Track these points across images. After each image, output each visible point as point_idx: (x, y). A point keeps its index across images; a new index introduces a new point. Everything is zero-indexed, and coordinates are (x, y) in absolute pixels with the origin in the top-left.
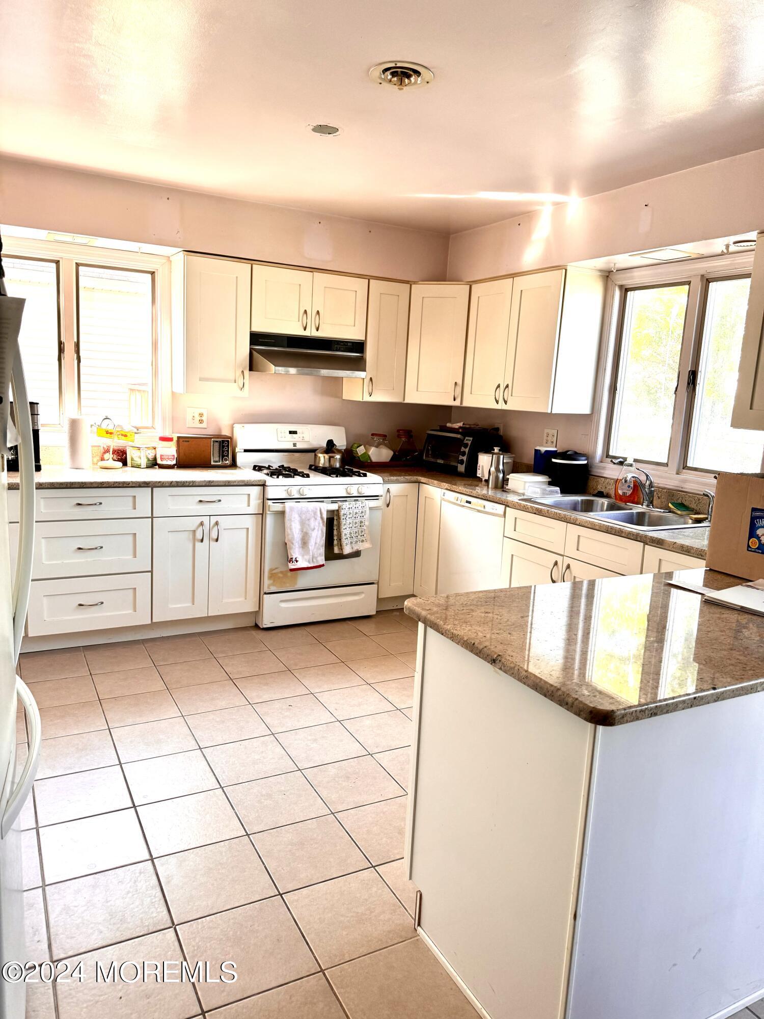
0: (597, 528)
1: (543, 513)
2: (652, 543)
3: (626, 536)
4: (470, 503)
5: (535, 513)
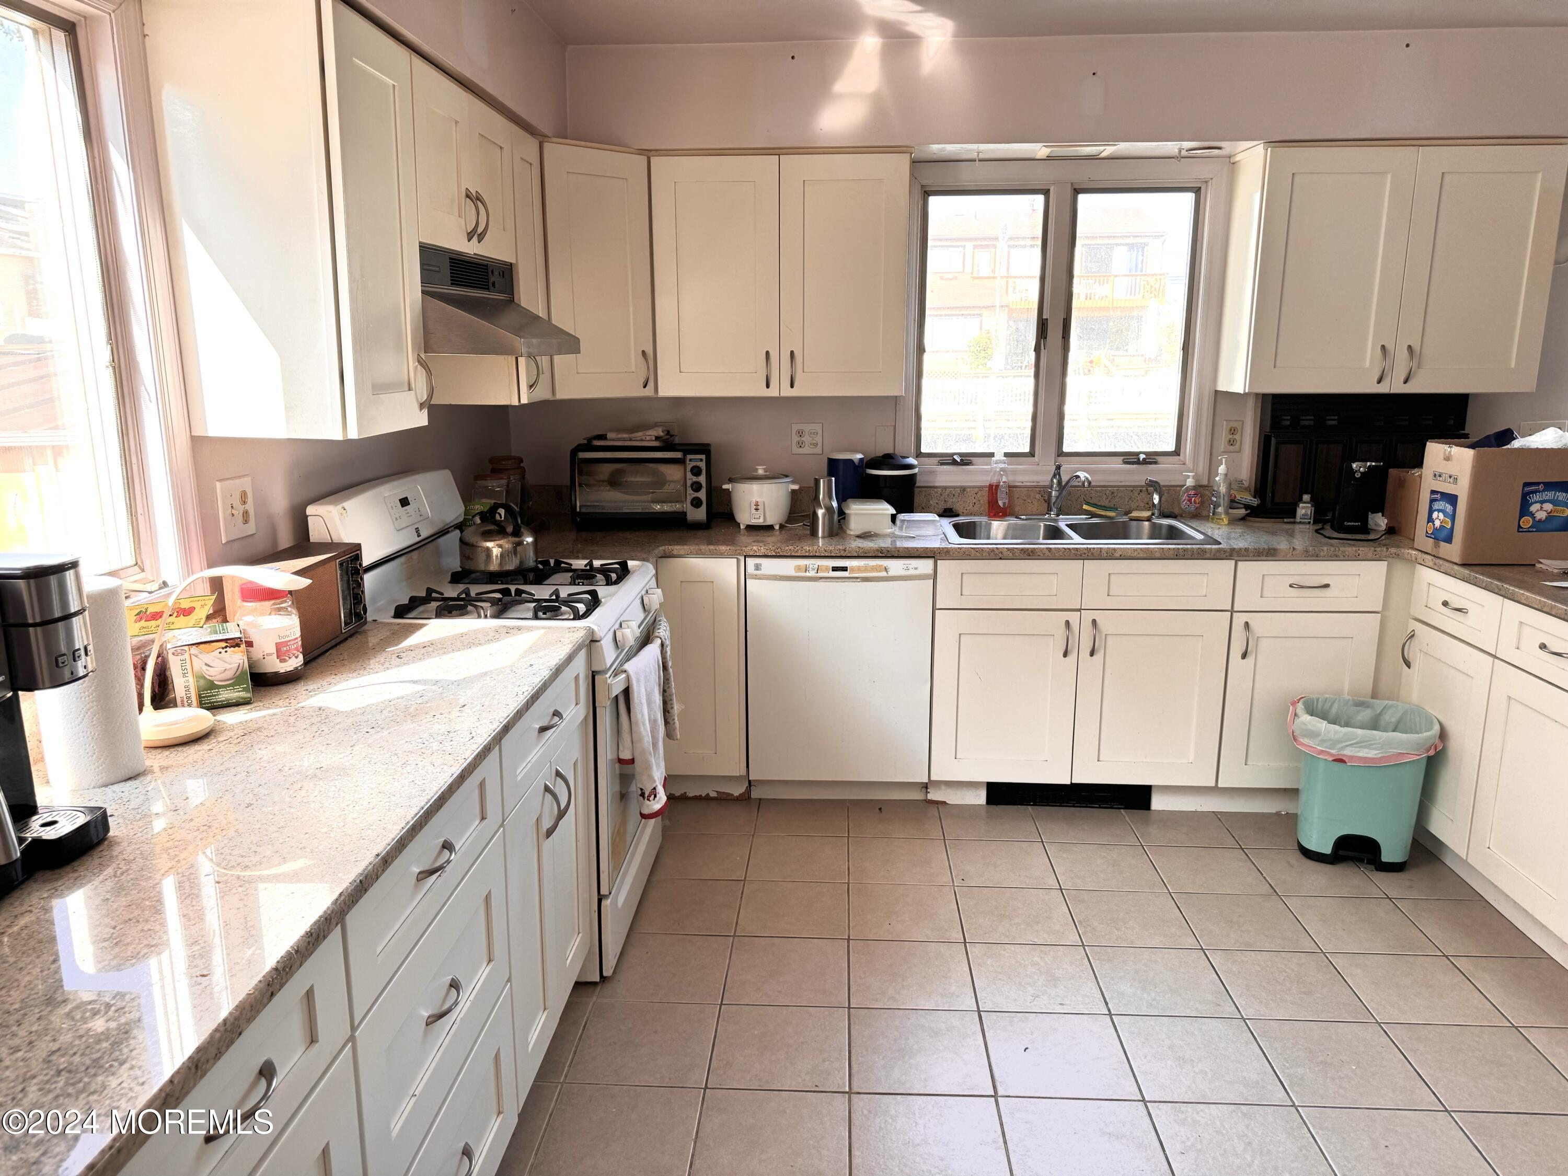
0: (1157, 555)
1: (1039, 553)
2: (1259, 556)
3: (1212, 557)
4: (844, 569)
5: (1001, 559)
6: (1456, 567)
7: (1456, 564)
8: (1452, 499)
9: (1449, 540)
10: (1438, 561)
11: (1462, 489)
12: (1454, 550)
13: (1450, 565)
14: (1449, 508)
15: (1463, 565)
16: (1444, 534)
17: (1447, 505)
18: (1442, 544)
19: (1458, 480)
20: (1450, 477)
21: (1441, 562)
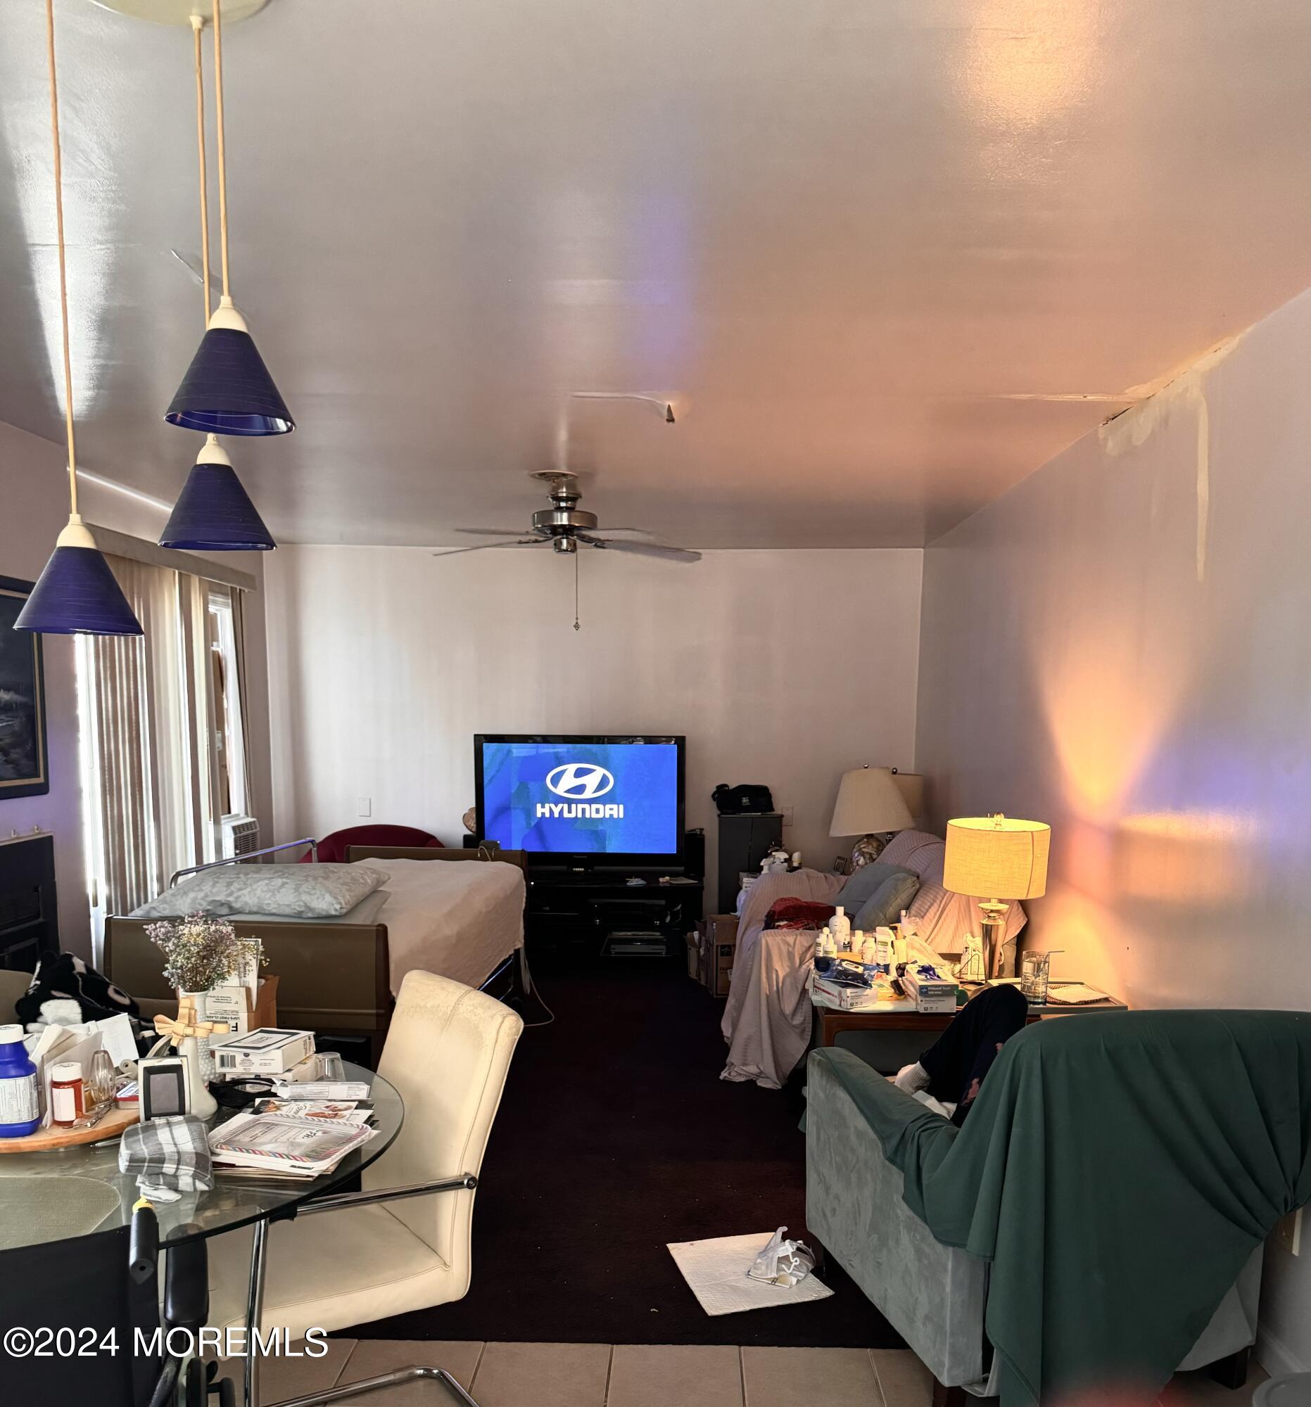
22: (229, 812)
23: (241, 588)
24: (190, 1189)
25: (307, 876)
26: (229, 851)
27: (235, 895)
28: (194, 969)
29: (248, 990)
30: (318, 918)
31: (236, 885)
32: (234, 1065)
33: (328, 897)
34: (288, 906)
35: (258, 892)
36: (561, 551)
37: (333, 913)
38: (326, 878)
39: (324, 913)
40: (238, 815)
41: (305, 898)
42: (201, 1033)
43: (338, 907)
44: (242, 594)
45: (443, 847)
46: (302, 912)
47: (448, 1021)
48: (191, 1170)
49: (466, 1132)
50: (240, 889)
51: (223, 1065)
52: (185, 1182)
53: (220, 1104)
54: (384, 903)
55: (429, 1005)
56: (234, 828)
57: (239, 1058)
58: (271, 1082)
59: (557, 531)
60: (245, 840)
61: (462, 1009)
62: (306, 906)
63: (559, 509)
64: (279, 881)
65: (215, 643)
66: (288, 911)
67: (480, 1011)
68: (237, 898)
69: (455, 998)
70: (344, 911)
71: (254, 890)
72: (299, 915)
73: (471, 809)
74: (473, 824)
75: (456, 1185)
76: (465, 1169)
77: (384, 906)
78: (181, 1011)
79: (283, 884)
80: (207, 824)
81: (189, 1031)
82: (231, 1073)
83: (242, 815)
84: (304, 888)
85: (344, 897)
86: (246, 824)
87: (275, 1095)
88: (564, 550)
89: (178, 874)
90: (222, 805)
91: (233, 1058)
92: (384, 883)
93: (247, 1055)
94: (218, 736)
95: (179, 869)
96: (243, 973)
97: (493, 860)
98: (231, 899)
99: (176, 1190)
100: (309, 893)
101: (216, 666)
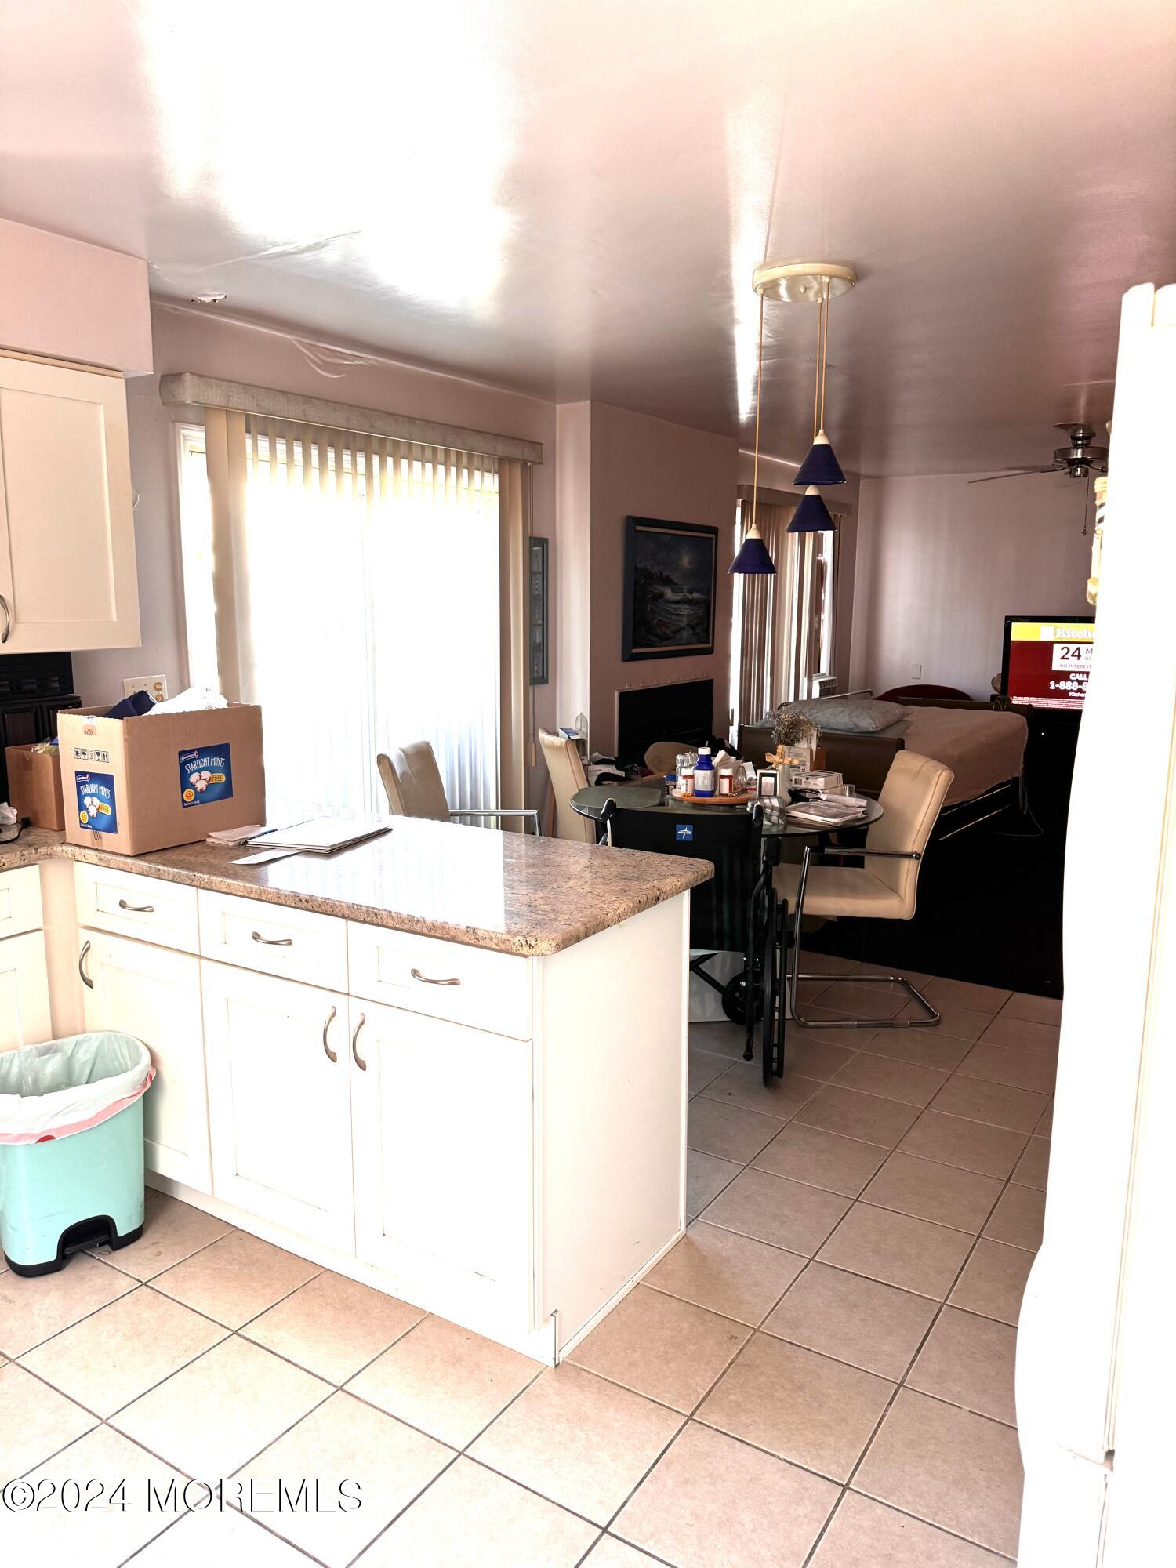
6: (129, 860)
7: (128, 856)
8: (107, 780)
9: (112, 828)
10: (103, 855)
11: (117, 767)
12: (121, 840)
13: (122, 859)
14: (104, 791)
15: (137, 856)
16: (104, 822)
17: (101, 788)
18: (104, 834)
19: (109, 757)
20: (98, 754)
21: (108, 856)
22: (819, 672)
23: (842, 515)
24: (776, 822)
25: (858, 707)
26: (816, 694)
27: (814, 716)
28: (786, 734)
29: (811, 751)
30: (862, 733)
31: (815, 710)
32: (801, 784)
33: (869, 721)
34: (844, 724)
35: (827, 715)
36: (1075, 476)
37: (871, 729)
38: (870, 708)
39: (866, 730)
40: (824, 674)
41: (854, 719)
42: (786, 762)
43: (874, 726)
44: (842, 519)
45: (971, 700)
46: (851, 729)
47: (916, 775)
48: (777, 814)
49: (918, 828)
50: (817, 713)
51: (796, 783)
52: (774, 819)
53: (792, 799)
54: (907, 728)
55: (907, 768)
56: (821, 683)
57: (804, 780)
58: (818, 792)
59: (1074, 463)
60: (827, 689)
61: (924, 769)
62: (855, 725)
63: (1077, 447)
64: (840, 709)
65: (820, 555)
66: (843, 727)
67: (932, 769)
68: (815, 717)
69: (920, 764)
70: (878, 729)
71: (824, 714)
72: (850, 730)
73: (998, 675)
74: (999, 686)
75: (909, 856)
76: (915, 850)
77: (908, 731)
78: (778, 751)
79: (843, 711)
80: (803, 680)
81: (781, 760)
82: (799, 787)
83: (828, 674)
84: (855, 714)
85: (879, 721)
86: (829, 681)
87: (819, 799)
88: (1077, 476)
89: (782, 705)
90: (814, 666)
91: (801, 780)
92: (908, 715)
93: (807, 779)
94: (816, 619)
95: (783, 702)
96: (809, 741)
97: (1004, 710)
98: (811, 718)
99: (770, 821)
100: (857, 717)
101: (819, 569)
